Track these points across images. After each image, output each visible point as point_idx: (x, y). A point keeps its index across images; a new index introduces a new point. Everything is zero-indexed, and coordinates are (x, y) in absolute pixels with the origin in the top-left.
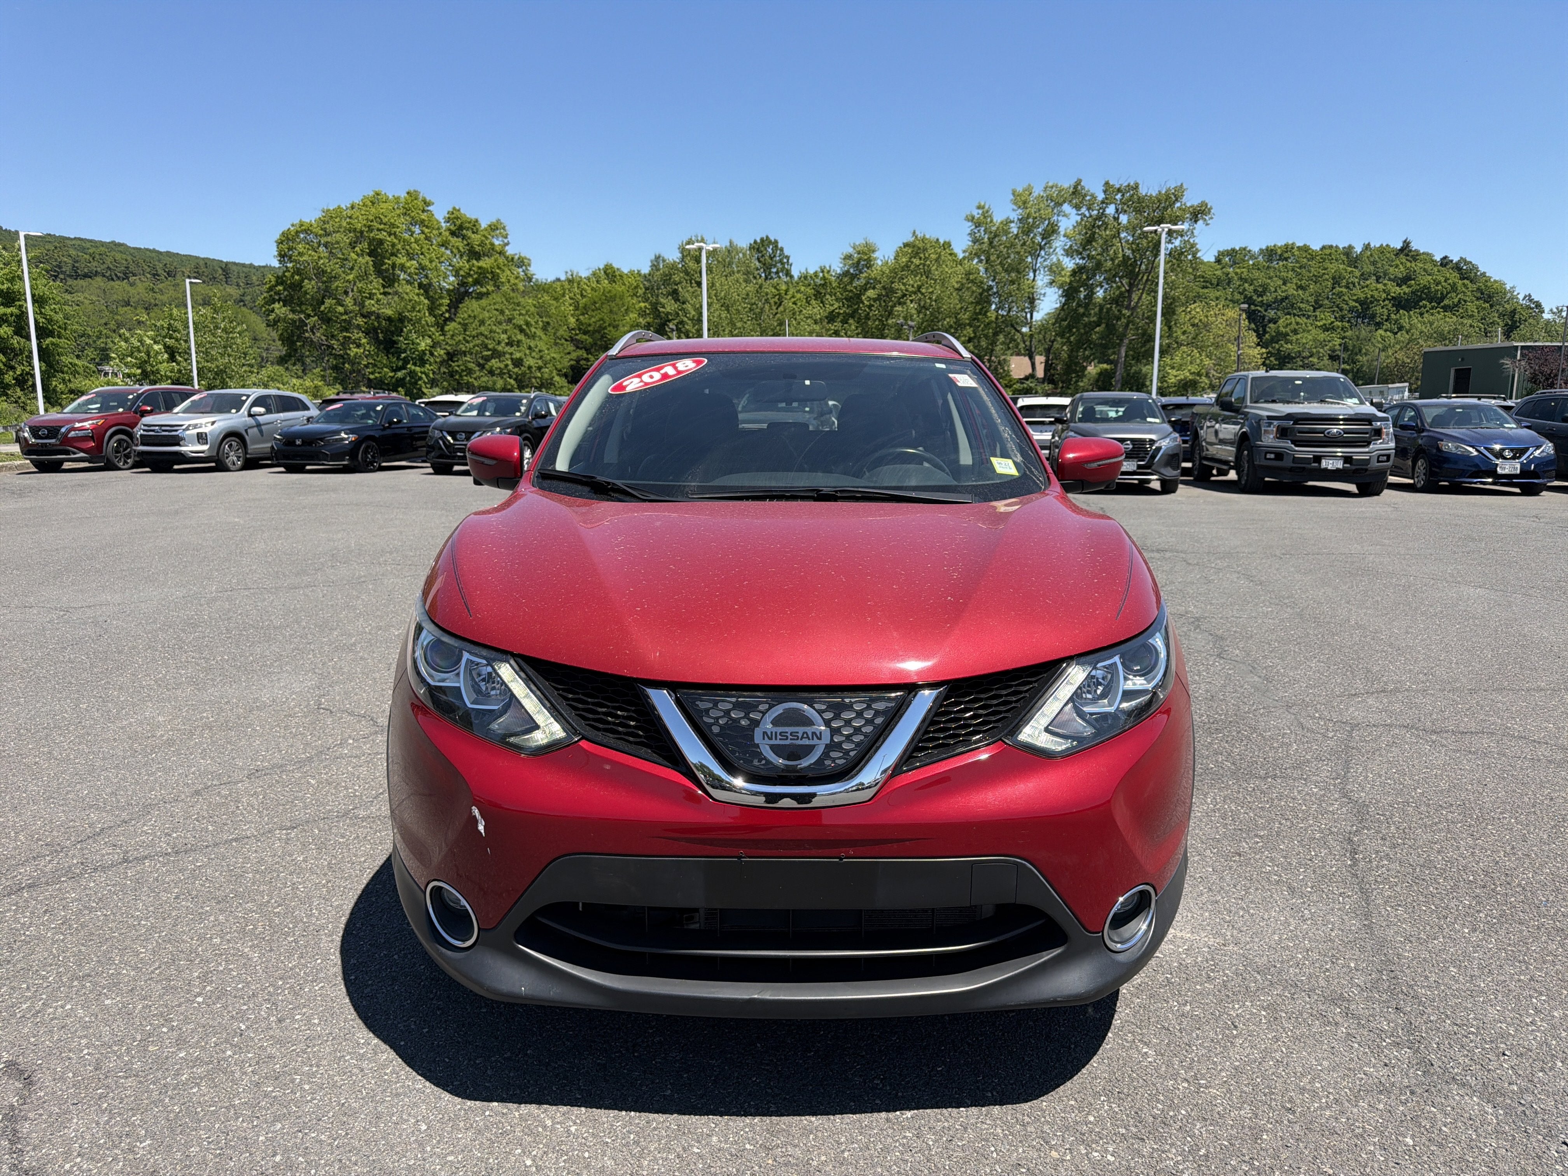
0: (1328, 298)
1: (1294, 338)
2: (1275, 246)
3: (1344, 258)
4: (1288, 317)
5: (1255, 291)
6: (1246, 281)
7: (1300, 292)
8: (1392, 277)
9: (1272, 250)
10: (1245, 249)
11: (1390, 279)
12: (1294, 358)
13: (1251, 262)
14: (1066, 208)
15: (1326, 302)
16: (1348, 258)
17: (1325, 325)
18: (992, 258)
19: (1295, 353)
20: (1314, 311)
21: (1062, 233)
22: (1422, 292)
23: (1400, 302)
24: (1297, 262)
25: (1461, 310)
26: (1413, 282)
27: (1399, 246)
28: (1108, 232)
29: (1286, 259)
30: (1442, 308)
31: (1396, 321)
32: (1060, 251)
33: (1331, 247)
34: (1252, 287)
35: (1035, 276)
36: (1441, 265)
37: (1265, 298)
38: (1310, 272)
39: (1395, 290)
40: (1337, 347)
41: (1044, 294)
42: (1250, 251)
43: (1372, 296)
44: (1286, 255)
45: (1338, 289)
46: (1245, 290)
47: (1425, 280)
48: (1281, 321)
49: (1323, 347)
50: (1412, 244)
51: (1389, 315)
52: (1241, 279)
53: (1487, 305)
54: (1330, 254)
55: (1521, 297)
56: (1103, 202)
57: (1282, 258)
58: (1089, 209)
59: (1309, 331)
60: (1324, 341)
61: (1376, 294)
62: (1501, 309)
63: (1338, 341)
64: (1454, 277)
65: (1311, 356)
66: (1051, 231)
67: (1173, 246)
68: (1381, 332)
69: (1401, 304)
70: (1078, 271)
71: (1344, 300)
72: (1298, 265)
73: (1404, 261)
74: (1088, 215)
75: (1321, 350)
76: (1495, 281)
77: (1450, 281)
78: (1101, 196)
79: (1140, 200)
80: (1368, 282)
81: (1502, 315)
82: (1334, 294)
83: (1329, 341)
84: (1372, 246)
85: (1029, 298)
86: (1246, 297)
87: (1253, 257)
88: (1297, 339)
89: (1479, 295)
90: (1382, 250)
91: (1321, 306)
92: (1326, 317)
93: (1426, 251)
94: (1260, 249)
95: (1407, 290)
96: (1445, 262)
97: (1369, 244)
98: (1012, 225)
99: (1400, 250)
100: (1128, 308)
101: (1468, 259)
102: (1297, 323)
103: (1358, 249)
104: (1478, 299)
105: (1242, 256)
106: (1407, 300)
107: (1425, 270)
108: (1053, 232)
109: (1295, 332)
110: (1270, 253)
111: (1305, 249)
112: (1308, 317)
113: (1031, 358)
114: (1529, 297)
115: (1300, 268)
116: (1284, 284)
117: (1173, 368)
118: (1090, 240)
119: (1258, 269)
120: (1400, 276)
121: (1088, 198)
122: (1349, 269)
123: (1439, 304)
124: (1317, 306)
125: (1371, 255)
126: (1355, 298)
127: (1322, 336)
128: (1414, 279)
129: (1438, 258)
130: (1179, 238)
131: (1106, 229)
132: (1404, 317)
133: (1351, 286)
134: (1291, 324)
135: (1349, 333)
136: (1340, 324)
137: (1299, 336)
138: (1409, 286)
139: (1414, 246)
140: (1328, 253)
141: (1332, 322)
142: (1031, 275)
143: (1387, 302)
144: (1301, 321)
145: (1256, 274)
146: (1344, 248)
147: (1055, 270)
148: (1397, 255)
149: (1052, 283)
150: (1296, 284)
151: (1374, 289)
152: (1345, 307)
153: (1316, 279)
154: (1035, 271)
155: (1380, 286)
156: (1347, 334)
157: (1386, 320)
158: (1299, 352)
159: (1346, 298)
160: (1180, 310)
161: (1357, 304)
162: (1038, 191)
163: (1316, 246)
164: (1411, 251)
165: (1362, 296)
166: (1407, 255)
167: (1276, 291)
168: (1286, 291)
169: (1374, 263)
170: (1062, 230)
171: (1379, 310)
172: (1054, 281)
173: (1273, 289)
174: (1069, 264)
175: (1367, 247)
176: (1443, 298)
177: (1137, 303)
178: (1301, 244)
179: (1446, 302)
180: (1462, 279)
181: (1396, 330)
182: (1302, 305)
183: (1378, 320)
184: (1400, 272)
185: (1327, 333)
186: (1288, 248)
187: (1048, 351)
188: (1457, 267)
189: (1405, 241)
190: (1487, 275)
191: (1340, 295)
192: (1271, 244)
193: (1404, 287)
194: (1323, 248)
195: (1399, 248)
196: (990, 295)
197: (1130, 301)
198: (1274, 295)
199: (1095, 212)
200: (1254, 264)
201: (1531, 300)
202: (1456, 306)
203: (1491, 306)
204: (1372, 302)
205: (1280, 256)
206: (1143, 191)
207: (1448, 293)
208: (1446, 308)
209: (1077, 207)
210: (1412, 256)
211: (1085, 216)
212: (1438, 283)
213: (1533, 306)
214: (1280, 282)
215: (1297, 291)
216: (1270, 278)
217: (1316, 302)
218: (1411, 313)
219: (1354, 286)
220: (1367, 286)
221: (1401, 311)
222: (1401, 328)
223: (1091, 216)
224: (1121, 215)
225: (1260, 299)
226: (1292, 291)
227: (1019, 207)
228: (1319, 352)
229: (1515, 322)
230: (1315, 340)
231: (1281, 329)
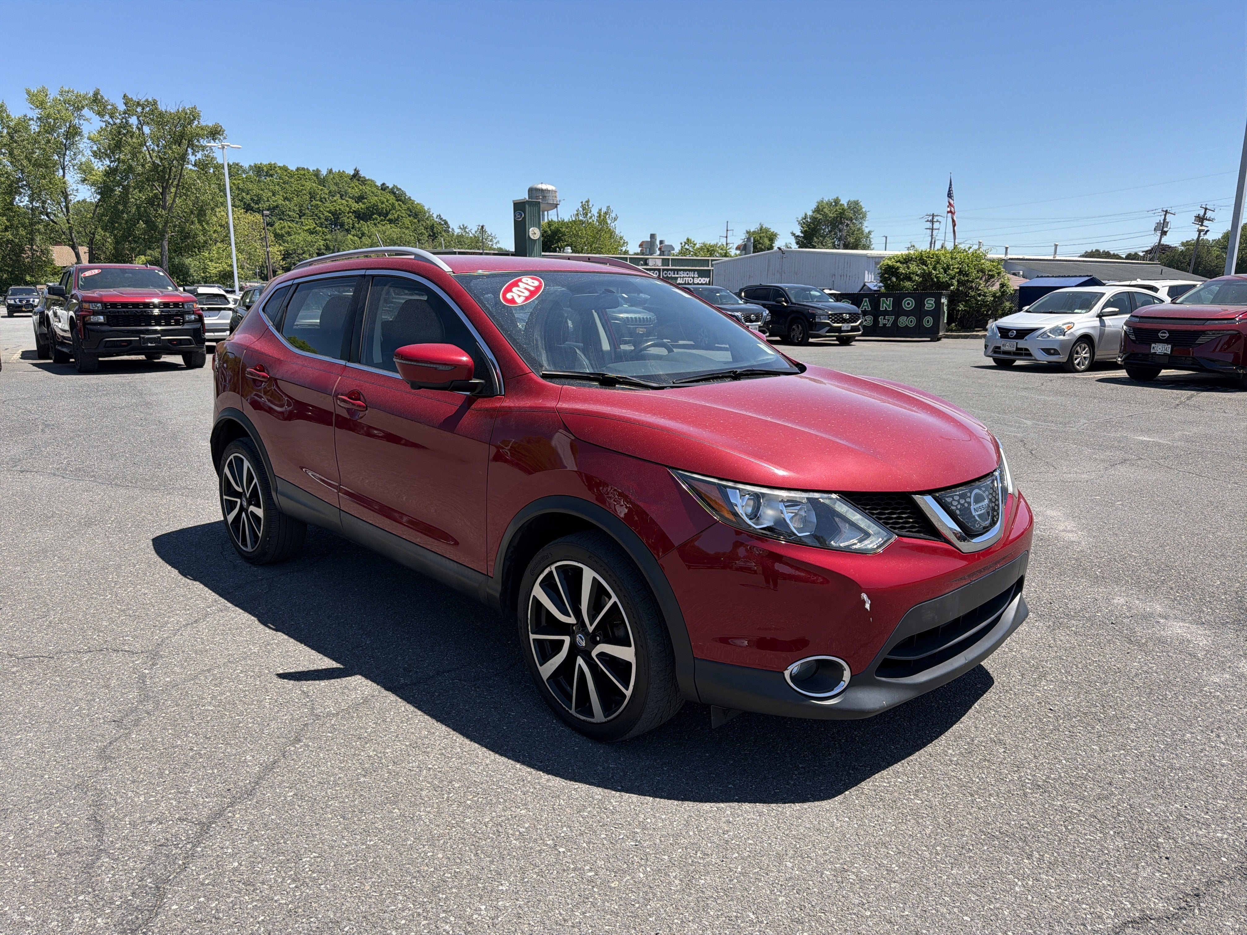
0: (308, 209)
1: (289, 238)
2: (261, 164)
3: (315, 178)
4: (282, 221)
5: (252, 199)
6: (243, 191)
7: (287, 203)
8: (351, 195)
9: (259, 167)
10: (237, 165)
11: (350, 197)
12: (291, 254)
13: (244, 176)
14: (86, 112)
15: (307, 211)
16: (317, 178)
17: (310, 229)
18: (16, 152)
19: (292, 250)
20: (300, 218)
21: (86, 136)
22: (373, 208)
23: (359, 215)
24: (280, 178)
25: (400, 224)
26: (366, 200)
27: (352, 173)
28: (134, 140)
29: (272, 176)
30: (388, 221)
31: (359, 228)
32: (88, 153)
33: (303, 169)
34: (249, 196)
35: (64, 172)
36: (382, 189)
37: (260, 205)
38: (292, 187)
39: (356, 206)
40: (322, 247)
41: (77, 190)
42: (241, 167)
43: (340, 209)
44: (271, 172)
45: (314, 202)
46: (243, 198)
47: (374, 200)
48: (277, 225)
49: (311, 247)
50: (360, 172)
51: (353, 224)
52: (238, 188)
53: (416, 221)
54: (304, 175)
55: (435, 216)
56: (125, 113)
57: (268, 174)
58: (111, 117)
59: (299, 234)
60: (312, 241)
61: (341, 207)
62: (424, 224)
63: (322, 243)
64: (392, 199)
65: (303, 253)
66: (73, 133)
67: (197, 158)
68: (350, 236)
69: (361, 216)
70: (110, 173)
71: (320, 211)
72: (281, 181)
73: (357, 184)
74: (112, 122)
75: (311, 249)
76: (418, 204)
77: (390, 202)
78: (122, 107)
79: (161, 115)
80: (335, 198)
81: (426, 228)
82: (312, 206)
83: (315, 242)
84: (334, 171)
85: (62, 192)
86: (245, 203)
87: (244, 171)
88: (291, 240)
89: (409, 213)
90: (341, 175)
91: (304, 214)
92: (310, 224)
93: (370, 178)
94: (250, 166)
95: (363, 206)
96: (384, 188)
97: (331, 170)
98: (31, 122)
99: (353, 176)
100: (164, 208)
101: (399, 187)
102: (289, 227)
103: (324, 172)
104: (410, 216)
105: (235, 170)
106: (363, 213)
107: (373, 192)
108: (76, 133)
109: (289, 234)
110: (258, 170)
111: (285, 169)
112: (297, 223)
113: (74, 247)
114: (439, 216)
115: (284, 183)
116: (274, 195)
117: (211, 261)
118: (118, 146)
119: (251, 182)
120: (356, 195)
121: (109, 107)
122: (321, 187)
123: (385, 217)
124: (301, 215)
125: (334, 178)
126: (328, 210)
127: (309, 238)
128: (366, 198)
129: (379, 184)
130: (201, 152)
131: (132, 137)
132: (365, 226)
133: (324, 200)
134: (284, 227)
135: (329, 237)
136: (320, 229)
137: (292, 237)
138: (364, 203)
139: (362, 173)
140: (302, 173)
141: (315, 228)
142: (61, 171)
143: (351, 214)
144: (291, 225)
145: (250, 186)
146: (313, 171)
147: (86, 170)
148: (351, 179)
149: (84, 181)
150: (283, 196)
151: (340, 204)
152: (322, 216)
153: (298, 193)
154: (63, 169)
155: (344, 202)
156: (327, 237)
157: (353, 228)
158: (295, 249)
159: (322, 209)
160: (208, 212)
161: (330, 215)
162: (53, 94)
163: (292, 167)
164: (360, 177)
165: (333, 208)
166: (359, 180)
167: (268, 201)
168: (276, 201)
169: (336, 184)
170: (85, 134)
171: (346, 220)
172: (85, 180)
173: (266, 199)
174: (100, 166)
175: (330, 171)
176: (387, 214)
177: (172, 204)
178: (282, 165)
179: (390, 216)
180: (397, 200)
181: (360, 235)
182: (290, 213)
183: (347, 227)
184: (356, 192)
185: (313, 236)
186: (272, 167)
187: (91, 244)
188: (392, 192)
189: (355, 170)
190: (412, 198)
191: (317, 206)
192: (258, 162)
193: (360, 204)
194: (298, 169)
195: (352, 174)
196: (19, 187)
197: (165, 201)
198: (267, 204)
199: (118, 121)
200: (246, 178)
201: (441, 219)
202: (397, 220)
203: (418, 221)
204: (340, 214)
205: (266, 172)
206: (162, 107)
207: (390, 210)
208: (390, 221)
209: (100, 114)
210: (362, 181)
211: (109, 123)
212: (383, 203)
213: (443, 223)
214: (270, 194)
215: (284, 201)
216: (262, 190)
217: (300, 211)
218: (369, 223)
219: (326, 201)
220: (335, 201)
221: (361, 222)
222: (363, 234)
223: (115, 124)
224: (144, 127)
225: (257, 206)
226: (280, 202)
227: (37, 107)
228: (309, 251)
229: (434, 234)
230: (305, 240)
231: (278, 231)
